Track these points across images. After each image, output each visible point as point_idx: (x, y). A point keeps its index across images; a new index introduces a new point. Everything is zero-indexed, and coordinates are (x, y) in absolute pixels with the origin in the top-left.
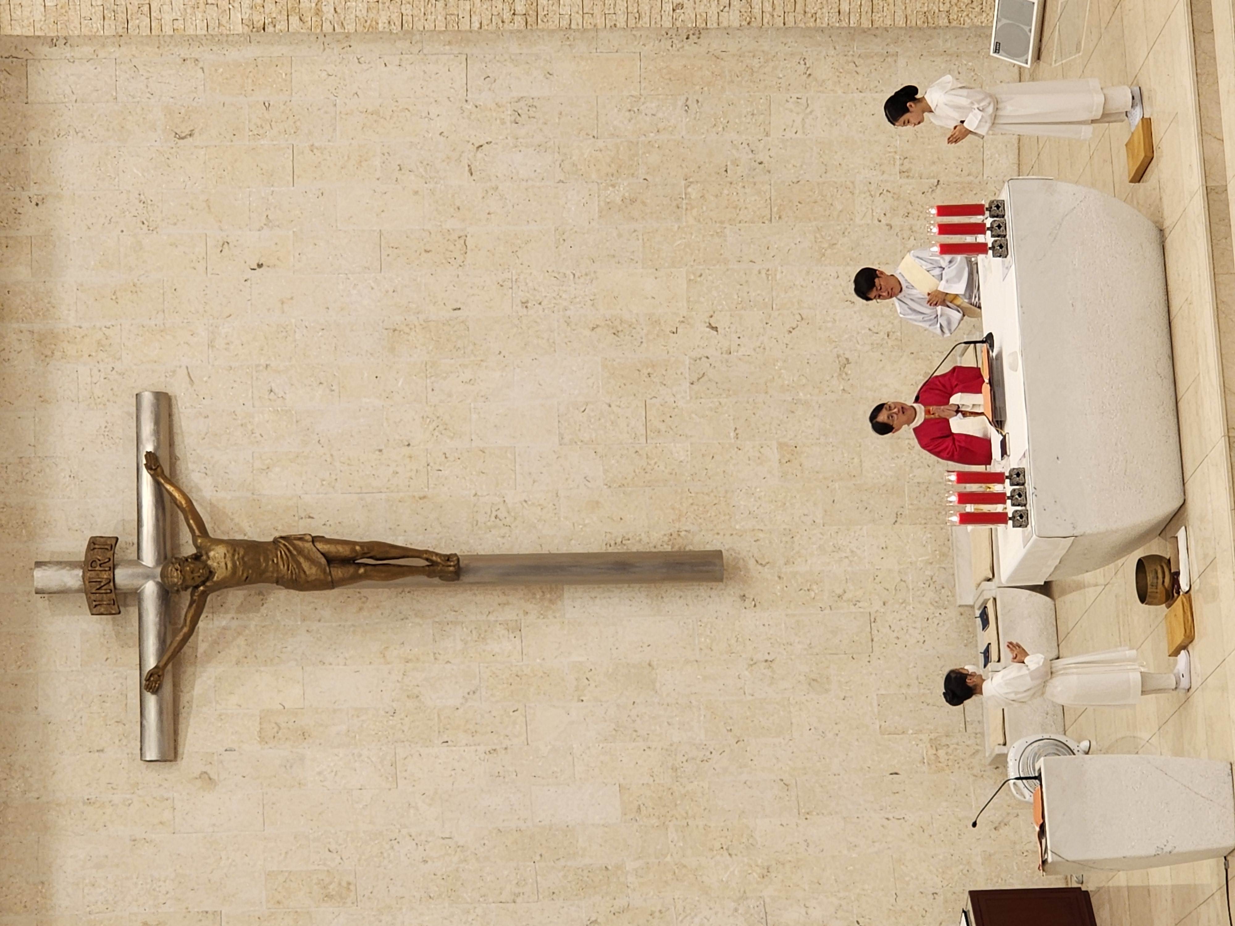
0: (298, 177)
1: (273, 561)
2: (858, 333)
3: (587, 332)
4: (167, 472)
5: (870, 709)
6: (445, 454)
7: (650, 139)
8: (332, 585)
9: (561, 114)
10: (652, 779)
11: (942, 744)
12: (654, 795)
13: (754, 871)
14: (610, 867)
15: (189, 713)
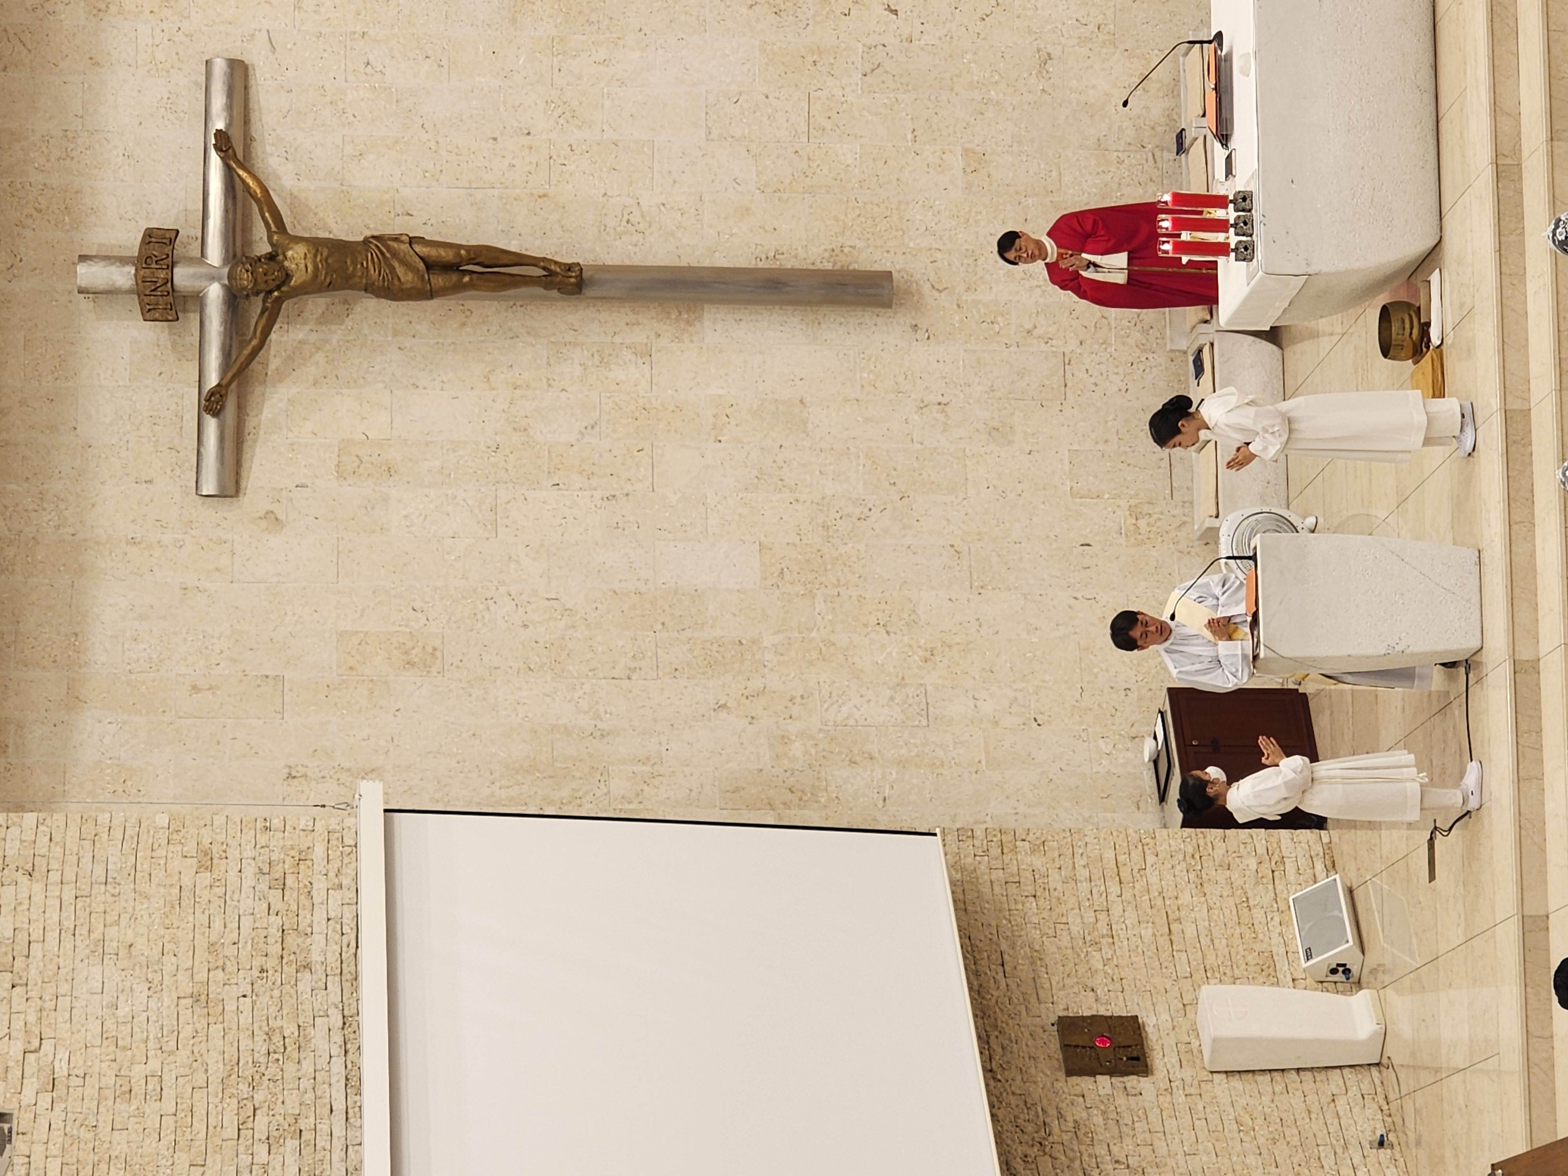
1: (362, 264)
2: (1064, 24)
3: (744, 10)
4: (240, 156)
5: (1060, 466)
6: (571, 145)
8: (431, 294)
10: (799, 537)
11: (1144, 513)
12: (800, 557)
13: (916, 653)
14: (744, 642)
15: (255, 441)
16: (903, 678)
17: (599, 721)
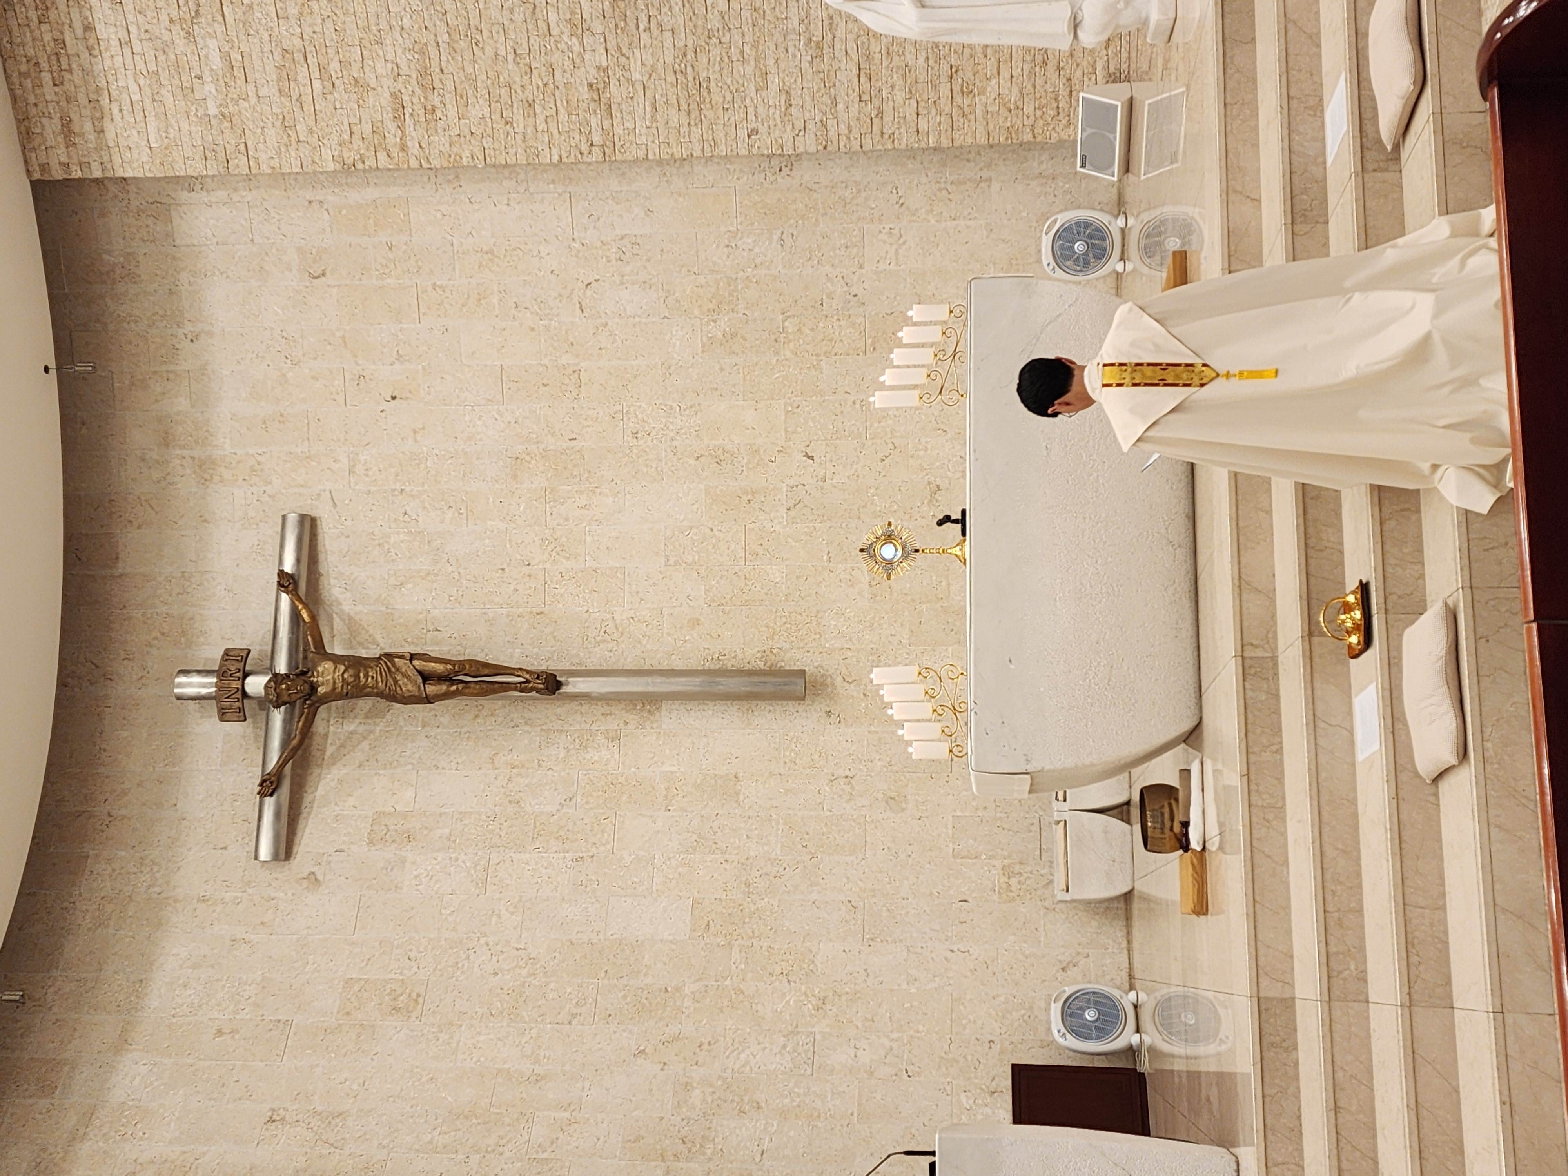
0: (424, 314)
2: (949, 461)
3: (692, 462)
5: (945, 831)
6: (561, 573)
7: (747, 274)
8: (429, 700)
9: (662, 251)
10: (725, 894)
11: (1016, 872)
12: (724, 911)
13: (810, 1002)
14: (669, 989)
15: (309, 813)
16: (797, 1026)
17: (537, 1066)
